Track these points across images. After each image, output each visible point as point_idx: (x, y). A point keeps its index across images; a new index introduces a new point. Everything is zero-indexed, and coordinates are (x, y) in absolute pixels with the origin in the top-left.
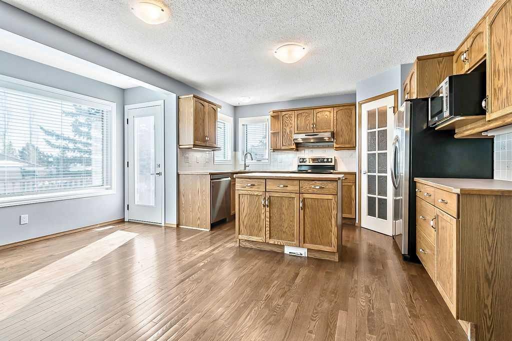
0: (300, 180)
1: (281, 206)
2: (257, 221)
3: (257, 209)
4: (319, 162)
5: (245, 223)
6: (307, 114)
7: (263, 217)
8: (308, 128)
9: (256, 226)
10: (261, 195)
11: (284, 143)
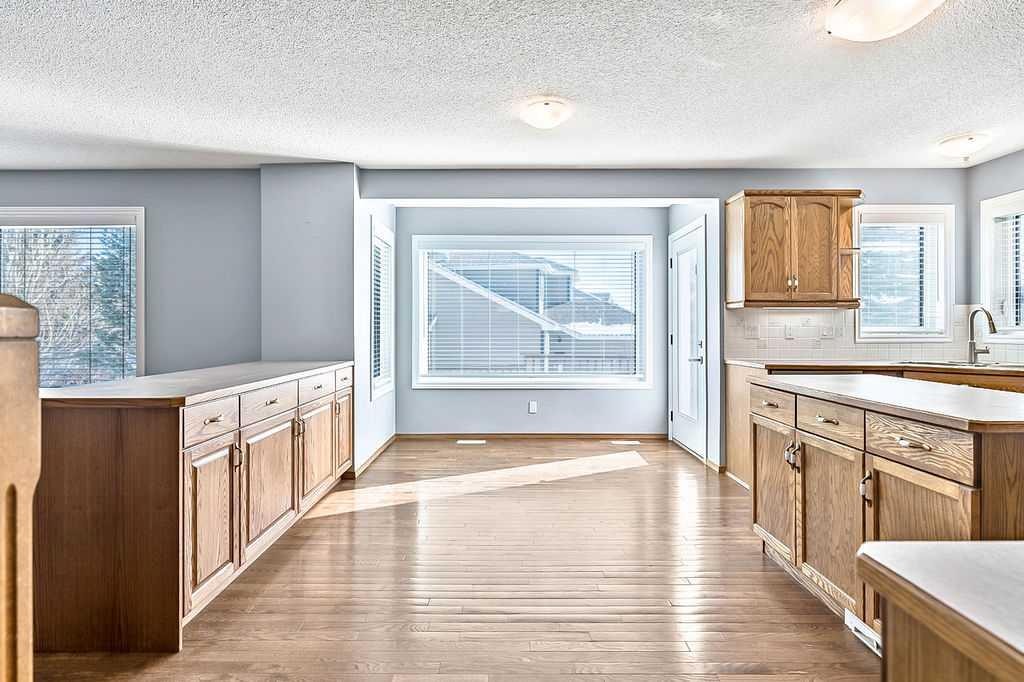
0: (865, 410)
1: (827, 479)
3: (784, 469)
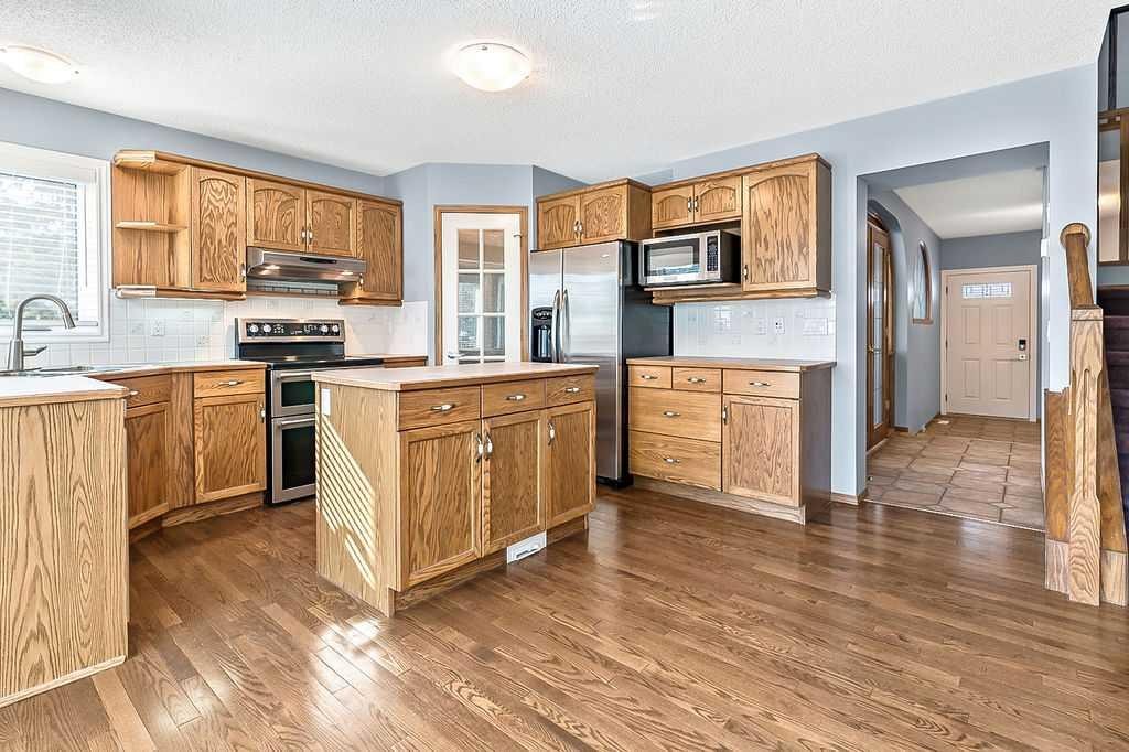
1: (513, 448)
2: (458, 510)
3: (461, 471)
4: (304, 334)
5: (427, 528)
6: (285, 198)
7: (473, 490)
8: (289, 237)
9: (457, 526)
10: (470, 432)
11: (205, 274)
